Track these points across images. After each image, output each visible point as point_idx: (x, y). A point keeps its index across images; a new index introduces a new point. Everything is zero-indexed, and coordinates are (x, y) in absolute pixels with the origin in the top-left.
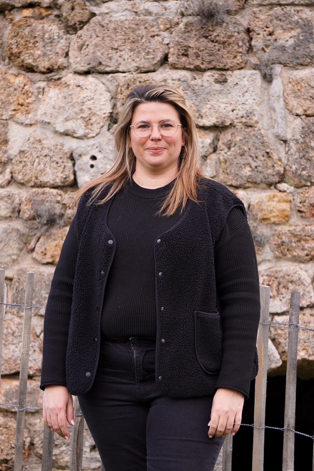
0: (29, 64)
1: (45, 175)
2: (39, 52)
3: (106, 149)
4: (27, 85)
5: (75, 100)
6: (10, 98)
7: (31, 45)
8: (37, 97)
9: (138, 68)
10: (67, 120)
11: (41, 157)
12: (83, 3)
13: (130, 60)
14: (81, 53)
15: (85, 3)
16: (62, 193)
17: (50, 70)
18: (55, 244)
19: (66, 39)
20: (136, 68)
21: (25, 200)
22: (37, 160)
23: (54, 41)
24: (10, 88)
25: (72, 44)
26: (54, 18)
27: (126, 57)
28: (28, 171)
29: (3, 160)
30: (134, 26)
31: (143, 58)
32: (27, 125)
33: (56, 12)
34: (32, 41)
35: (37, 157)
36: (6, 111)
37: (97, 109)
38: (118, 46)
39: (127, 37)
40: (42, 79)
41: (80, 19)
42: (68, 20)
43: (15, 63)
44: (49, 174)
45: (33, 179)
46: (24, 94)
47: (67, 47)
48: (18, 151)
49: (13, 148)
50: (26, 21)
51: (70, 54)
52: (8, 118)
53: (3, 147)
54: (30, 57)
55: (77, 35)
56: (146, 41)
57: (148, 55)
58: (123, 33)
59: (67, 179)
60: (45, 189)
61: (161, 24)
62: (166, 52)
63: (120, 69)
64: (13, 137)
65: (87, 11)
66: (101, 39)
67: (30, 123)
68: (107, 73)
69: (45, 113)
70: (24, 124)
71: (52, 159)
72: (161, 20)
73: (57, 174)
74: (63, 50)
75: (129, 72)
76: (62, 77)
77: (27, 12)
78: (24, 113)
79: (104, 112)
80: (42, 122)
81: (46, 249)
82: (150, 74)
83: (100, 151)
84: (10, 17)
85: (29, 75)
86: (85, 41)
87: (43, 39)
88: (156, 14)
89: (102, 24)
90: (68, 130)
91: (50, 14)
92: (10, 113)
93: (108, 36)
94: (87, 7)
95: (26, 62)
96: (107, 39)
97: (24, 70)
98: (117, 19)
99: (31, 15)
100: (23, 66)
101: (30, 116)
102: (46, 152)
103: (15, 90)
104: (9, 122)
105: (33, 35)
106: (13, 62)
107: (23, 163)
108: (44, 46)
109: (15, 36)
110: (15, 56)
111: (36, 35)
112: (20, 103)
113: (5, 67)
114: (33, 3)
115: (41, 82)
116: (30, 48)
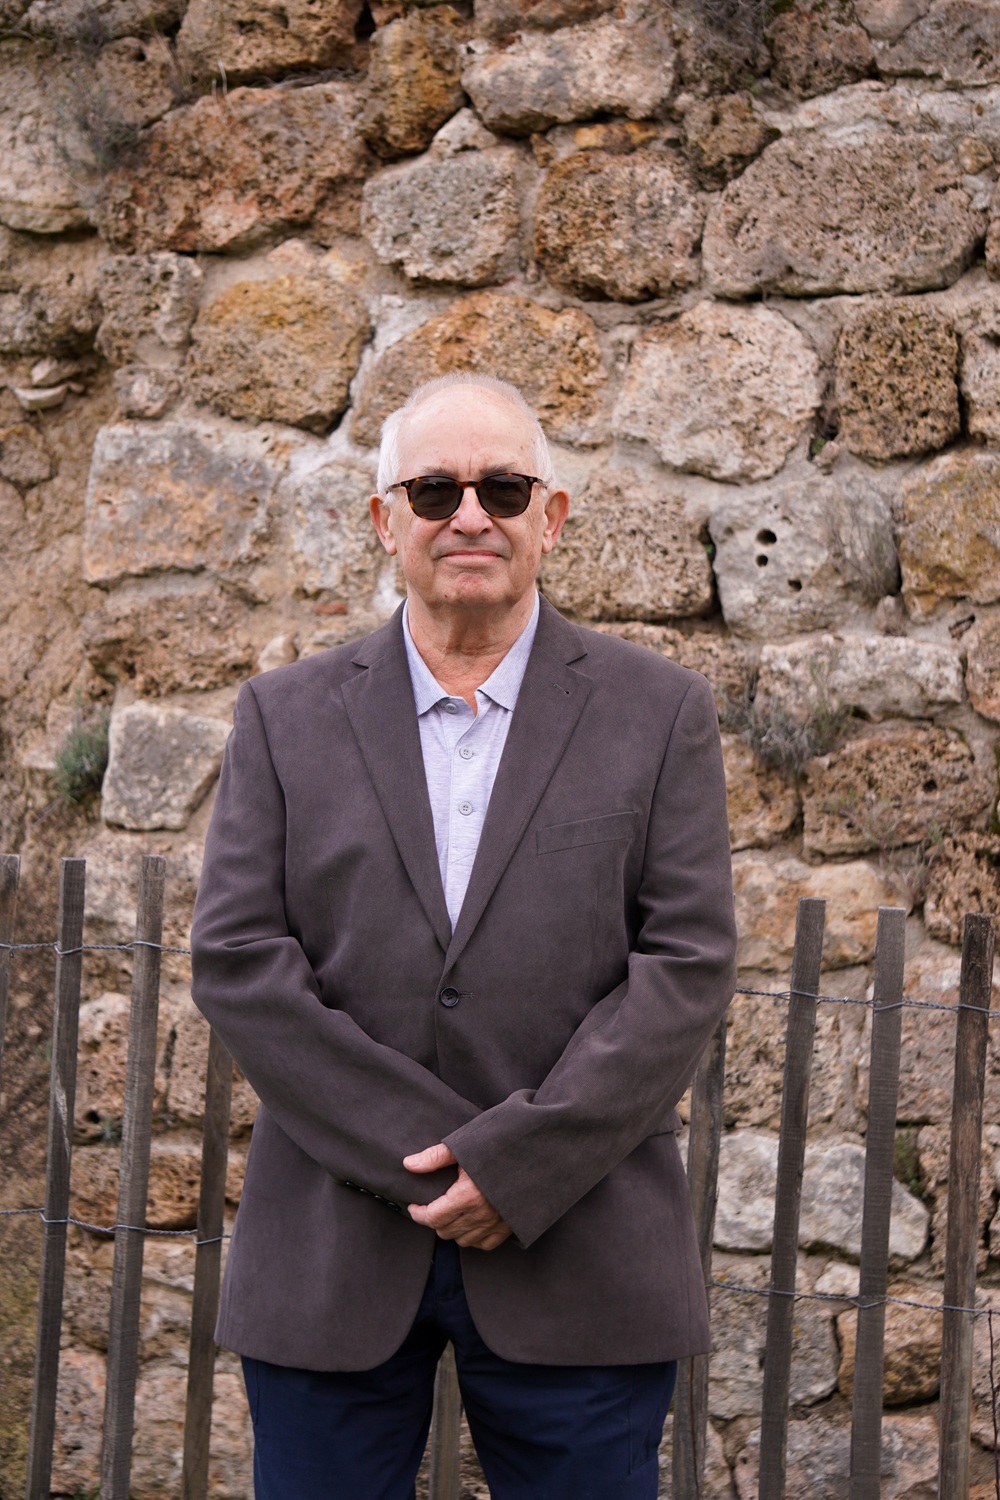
0: (592, 277)
1: (630, 586)
2: (619, 245)
3: (802, 512)
4: (586, 335)
5: (716, 375)
6: (538, 372)
7: (598, 225)
8: (612, 368)
9: (898, 280)
10: (693, 430)
11: (619, 537)
12: (746, 102)
13: (874, 258)
14: (735, 243)
15: (750, 105)
16: (679, 637)
17: (649, 293)
19: (695, 206)
20: (892, 282)
22: (609, 546)
23: (662, 212)
24: (540, 346)
25: (711, 218)
26: (664, 148)
27: (863, 249)
28: (585, 577)
30: (887, 162)
31: (911, 252)
32: (583, 446)
33: (669, 132)
34: (601, 214)
35: (610, 536)
37: (777, 398)
38: (841, 221)
39: (866, 194)
40: (629, 319)
41: (734, 148)
42: (703, 151)
43: (554, 277)
44: (641, 583)
45: (599, 597)
46: (575, 361)
47: (698, 230)
50: (587, 159)
51: (705, 246)
54: (596, 258)
55: (725, 193)
56: (920, 204)
57: (926, 243)
58: (856, 183)
59: (694, 597)
60: (629, 625)
61: (964, 154)
62: (980, 231)
63: (847, 285)
65: (755, 127)
66: (793, 203)
67: (590, 442)
68: (810, 297)
69: (634, 413)
70: (576, 444)
71: (650, 543)
72: (967, 142)
73: (665, 584)
74: (687, 235)
75: (871, 291)
76: (682, 312)
77: (589, 136)
78: (575, 415)
79: (799, 406)
80: (625, 439)
82: (931, 298)
83: (785, 518)
84: (544, 150)
85: (592, 307)
86: (749, 209)
87: (631, 207)
88: (952, 127)
89: (798, 158)
90: (697, 460)
91: (651, 139)
93: (813, 194)
94: (756, 115)
95: (583, 273)
96: (810, 203)
97: (578, 296)
98: (841, 144)
99: (600, 143)
100: (574, 283)
101: (592, 421)
102: (635, 521)
103: (553, 350)
105: (605, 197)
106: (547, 274)
107: (571, 553)
108: (633, 228)
109: (555, 203)
110: (553, 258)
111: (612, 198)
112: (566, 387)
113: (527, 289)
114: (607, 109)
115: (624, 327)
116: (595, 234)
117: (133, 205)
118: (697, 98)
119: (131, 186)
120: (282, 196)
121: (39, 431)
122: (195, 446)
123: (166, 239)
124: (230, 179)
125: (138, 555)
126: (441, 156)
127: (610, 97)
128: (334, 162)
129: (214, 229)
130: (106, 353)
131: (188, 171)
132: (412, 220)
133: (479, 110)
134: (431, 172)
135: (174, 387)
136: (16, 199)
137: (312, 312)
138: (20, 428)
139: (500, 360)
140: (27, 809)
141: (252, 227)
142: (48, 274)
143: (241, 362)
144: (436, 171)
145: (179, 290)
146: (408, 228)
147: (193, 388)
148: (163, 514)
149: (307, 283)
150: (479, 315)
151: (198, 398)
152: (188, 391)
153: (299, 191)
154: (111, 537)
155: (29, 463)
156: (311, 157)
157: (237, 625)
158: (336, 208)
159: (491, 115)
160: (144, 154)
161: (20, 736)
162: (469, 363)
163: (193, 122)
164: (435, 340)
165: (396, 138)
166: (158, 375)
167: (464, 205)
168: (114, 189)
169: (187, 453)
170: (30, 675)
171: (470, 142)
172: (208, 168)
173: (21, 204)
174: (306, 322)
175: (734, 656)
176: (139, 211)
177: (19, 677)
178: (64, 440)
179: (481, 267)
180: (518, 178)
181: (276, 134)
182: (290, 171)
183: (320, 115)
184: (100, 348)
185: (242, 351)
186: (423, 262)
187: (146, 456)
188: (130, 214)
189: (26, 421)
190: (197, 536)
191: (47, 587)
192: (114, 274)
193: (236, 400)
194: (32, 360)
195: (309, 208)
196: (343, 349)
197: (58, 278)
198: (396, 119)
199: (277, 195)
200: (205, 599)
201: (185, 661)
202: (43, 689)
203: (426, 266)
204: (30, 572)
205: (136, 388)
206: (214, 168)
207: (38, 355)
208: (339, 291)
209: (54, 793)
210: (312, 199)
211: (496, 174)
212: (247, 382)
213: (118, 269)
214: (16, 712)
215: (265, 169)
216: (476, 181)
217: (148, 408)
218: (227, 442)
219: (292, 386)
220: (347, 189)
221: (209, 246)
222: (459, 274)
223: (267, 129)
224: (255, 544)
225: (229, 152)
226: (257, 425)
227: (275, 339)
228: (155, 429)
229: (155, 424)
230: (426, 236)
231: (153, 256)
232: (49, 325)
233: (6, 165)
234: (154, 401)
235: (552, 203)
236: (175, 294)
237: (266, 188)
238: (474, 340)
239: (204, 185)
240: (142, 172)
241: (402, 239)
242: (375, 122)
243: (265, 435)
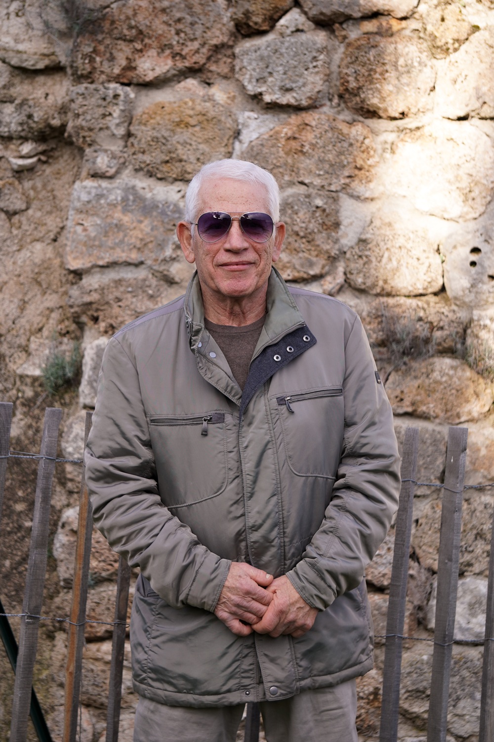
0: (373, 105)
1: (399, 277)
2: (390, 87)
4: (368, 137)
5: (446, 162)
6: (343, 157)
7: (377, 76)
8: (382, 156)
11: (392, 250)
12: (458, 10)
14: (455, 88)
15: (460, 11)
16: (425, 305)
17: (403, 115)
18: (416, 385)
19: (432, 67)
21: (368, 316)
22: (386, 255)
23: (413, 69)
24: (343, 142)
25: (441, 74)
26: (412, 34)
28: (373, 271)
29: (333, 254)
32: (366, 199)
33: (415, 25)
34: (379, 70)
35: (387, 249)
36: (336, 178)
40: (390, 129)
41: (454, 35)
42: (436, 37)
43: (349, 104)
44: (405, 275)
45: (380, 283)
46: (363, 152)
47: (433, 80)
48: (355, 240)
49: (347, 235)
50: (369, 39)
52: (339, 188)
53: (333, 234)
54: (375, 94)
55: (448, 59)
59: (433, 283)
60: (398, 298)
64: (346, 217)
65: (465, 24)
66: (488, 67)
67: (371, 197)
69: (399, 181)
70: (363, 198)
71: (410, 253)
73: (419, 276)
74: (428, 83)
76: (423, 126)
77: (371, 26)
78: (363, 182)
80: (393, 195)
81: (402, 392)
83: (486, 241)
84: (344, 33)
85: (370, 122)
86: (463, 70)
87: (396, 66)
89: (491, 42)
90: (435, 208)
91: (404, 28)
92: (343, 181)
94: (464, 17)
95: (367, 103)
97: (362, 115)
99: (375, 30)
100: (362, 108)
101: (372, 185)
102: (402, 241)
103: (351, 145)
104: (341, 194)
105: (382, 61)
106: (345, 102)
107: (364, 258)
108: (398, 78)
109: (352, 63)
110: (350, 93)
111: (386, 61)
112: (358, 166)
113: (332, 111)
114: (382, 11)
115: (387, 133)
116: (375, 81)
117: (94, 56)
118: (430, 7)
119: (93, 45)
120: (187, 54)
121: (20, 183)
122: (136, 194)
123: (115, 75)
124: (155, 43)
125: (102, 254)
126: (282, 35)
127: (384, 5)
128: (218, 36)
129: (144, 71)
130: (74, 139)
131: (128, 37)
132: (269, 70)
133: (306, 9)
134: (279, 44)
135: (122, 160)
136: (15, 49)
137: (205, 120)
138: (11, 180)
139: (321, 150)
140: (18, 398)
141: (168, 71)
142: (32, 93)
143: (163, 147)
144: (282, 43)
145: (124, 105)
146: (266, 74)
147: (133, 161)
148: (118, 232)
149: (203, 104)
150: (307, 125)
151: (137, 167)
152: (130, 162)
153: (197, 51)
154: (85, 244)
155: (15, 201)
156: (205, 32)
157: (163, 295)
158: (216, 62)
159: (314, 12)
160: (100, 26)
161: (10, 357)
162: (301, 151)
163: (132, 9)
164: (282, 138)
165: (256, 23)
166: (112, 153)
167: (300, 62)
168: (83, 46)
169: (131, 197)
170: (16, 322)
171: (301, 27)
172: (141, 36)
173: (19, 52)
174: (203, 126)
175: (455, 317)
176: (98, 59)
177: (10, 323)
178: (34, 188)
179: (310, 98)
180: (329, 48)
181: (184, 18)
182: (192, 40)
183: (210, 9)
184: (70, 136)
185: (164, 141)
186: (275, 93)
187: (107, 199)
188: (92, 60)
189: (14, 176)
190: (138, 244)
191: (25, 272)
192: (83, 94)
193: (161, 168)
194: (19, 142)
195: (202, 61)
196: (225, 141)
197: (39, 96)
198: (257, 12)
199: (184, 53)
200: (144, 280)
201: (132, 315)
202: (25, 329)
203: (277, 96)
204: (14, 263)
205: (99, 160)
206: (145, 36)
207: (25, 139)
208: (221, 109)
209: (39, 389)
210: (205, 57)
211: (319, 46)
212: (167, 158)
213: (85, 92)
214: (8, 343)
215: (176, 38)
216: (307, 49)
217: (107, 171)
218: (155, 192)
219: (195, 161)
220: (223, 51)
221: (141, 81)
222: (297, 100)
223: (178, 15)
224: (174, 250)
225: (154, 27)
226: (172, 183)
227: (183, 135)
228: (110, 183)
229: (110, 181)
230: (276, 79)
231: (106, 85)
232: (34, 122)
233: (4, 29)
234: (111, 167)
235: (350, 63)
236: (122, 108)
237: (177, 49)
238: (304, 138)
239: (138, 46)
240: (100, 37)
241: (262, 81)
242: (243, 14)
243: (179, 189)
